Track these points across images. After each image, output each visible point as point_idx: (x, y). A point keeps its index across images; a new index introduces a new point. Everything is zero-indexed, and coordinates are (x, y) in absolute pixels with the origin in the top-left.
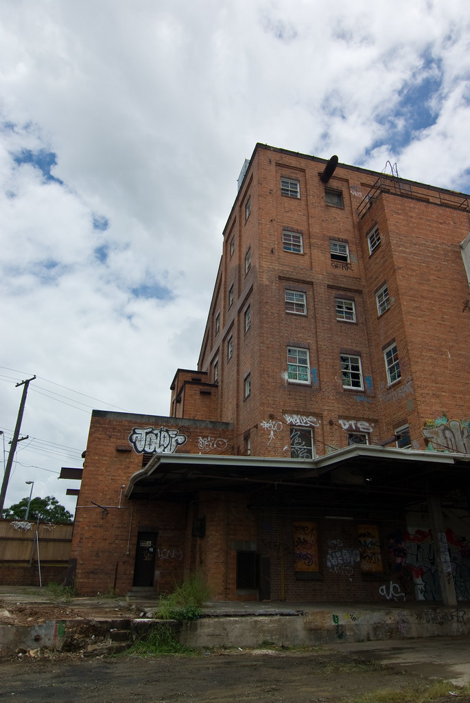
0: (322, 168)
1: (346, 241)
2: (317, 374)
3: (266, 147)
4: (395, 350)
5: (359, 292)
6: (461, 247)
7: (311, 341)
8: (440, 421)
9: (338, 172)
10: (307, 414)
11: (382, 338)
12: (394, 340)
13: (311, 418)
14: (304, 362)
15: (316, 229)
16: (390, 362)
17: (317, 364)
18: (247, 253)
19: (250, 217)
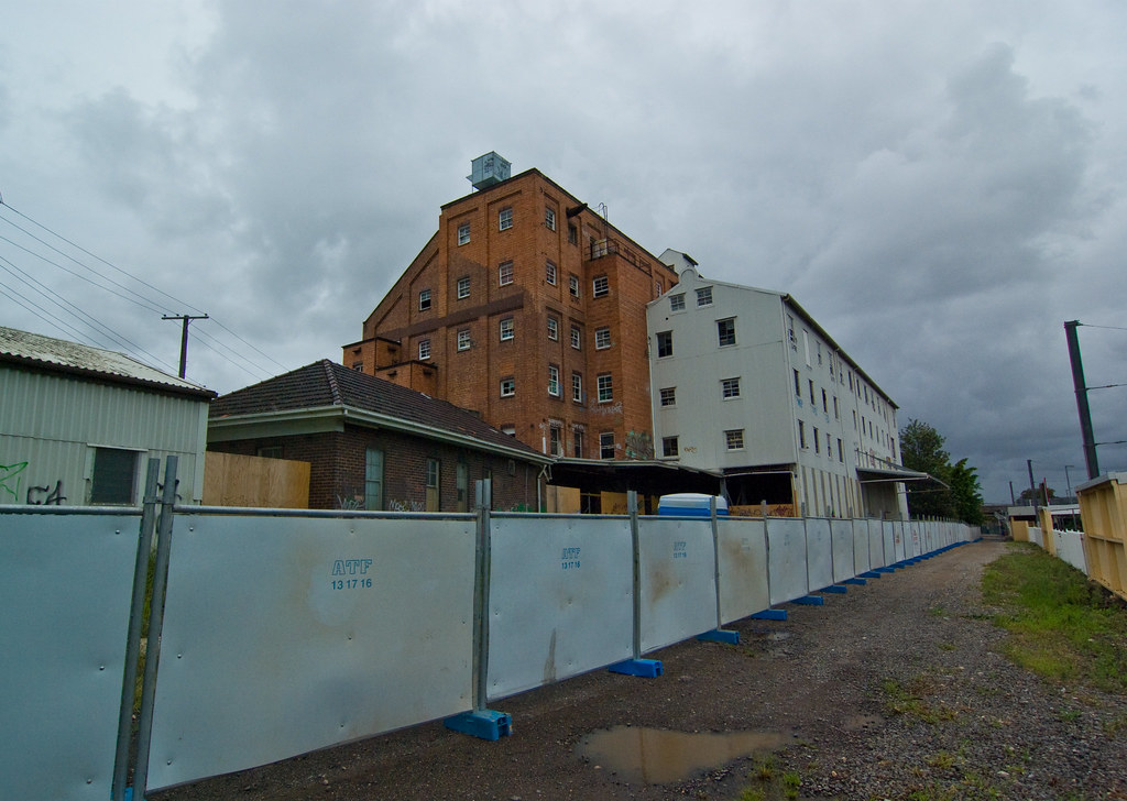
0: (573, 206)
1: (577, 277)
2: (563, 389)
3: (539, 173)
4: (609, 379)
5: (583, 324)
6: (646, 307)
7: (560, 363)
8: (632, 433)
9: (583, 214)
10: (558, 419)
11: (598, 367)
12: (610, 373)
13: (559, 422)
14: (555, 378)
15: (564, 266)
16: (601, 386)
17: (563, 381)
18: (503, 264)
19: (510, 232)
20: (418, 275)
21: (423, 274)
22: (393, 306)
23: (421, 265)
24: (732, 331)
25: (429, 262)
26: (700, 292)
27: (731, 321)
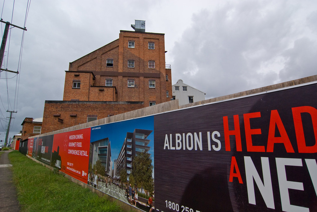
18: (150, 61)
19: (154, 51)
20: (106, 52)
21: (109, 53)
22: (90, 61)
23: (109, 49)
24: (192, 100)
25: (113, 49)
26: (184, 87)
27: (192, 97)
